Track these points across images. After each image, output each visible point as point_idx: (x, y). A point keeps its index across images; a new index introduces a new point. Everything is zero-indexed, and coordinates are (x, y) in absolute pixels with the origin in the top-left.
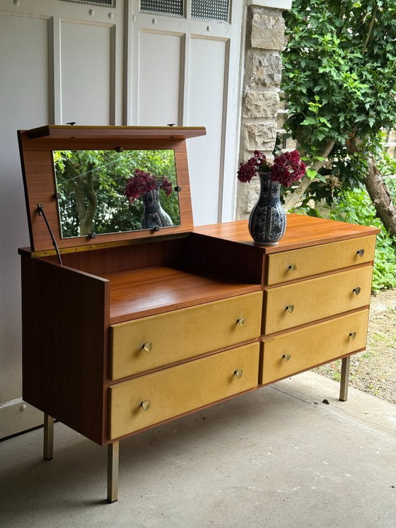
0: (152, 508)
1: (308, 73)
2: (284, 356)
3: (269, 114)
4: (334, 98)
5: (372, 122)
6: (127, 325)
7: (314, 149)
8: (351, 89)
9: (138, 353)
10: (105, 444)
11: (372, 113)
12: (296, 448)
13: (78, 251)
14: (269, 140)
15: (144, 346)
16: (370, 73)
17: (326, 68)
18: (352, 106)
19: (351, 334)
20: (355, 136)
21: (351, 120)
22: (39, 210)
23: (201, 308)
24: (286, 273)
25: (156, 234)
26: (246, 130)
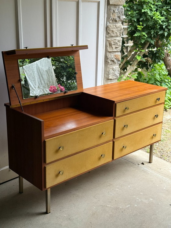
0: (65, 216)
1: (137, 12)
2: (124, 147)
3: (118, 34)
4: (149, 23)
5: (166, 34)
6: (52, 139)
7: (140, 46)
8: (157, 19)
9: (57, 151)
10: (44, 190)
11: (166, 30)
12: (129, 186)
13: (31, 104)
14: (118, 46)
15: (60, 148)
16: (165, 11)
17: (145, 10)
18: (157, 26)
19: (154, 135)
20: (159, 40)
21: (157, 33)
22: (13, 87)
23: (86, 129)
24: (124, 111)
25: (66, 94)
26: (108, 42)
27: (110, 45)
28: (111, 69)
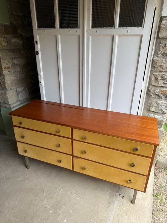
26: (153, 76)
27: (156, 79)
28: (154, 102)
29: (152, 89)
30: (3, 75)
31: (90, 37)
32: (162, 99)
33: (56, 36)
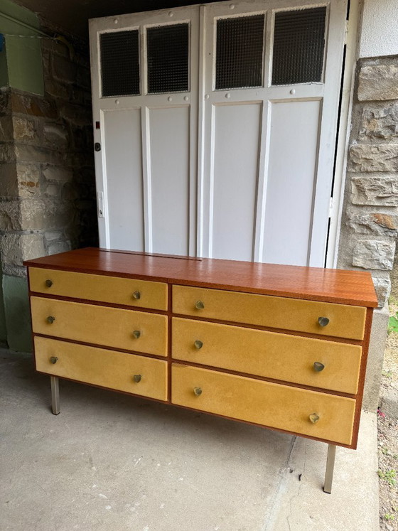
3: (389, 167)
26: (352, 184)
27: (361, 190)
28: (360, 243)
29: (353, 213)
30: (18, 199)
31: (213, 108)
32: (377, 235)
33: (140, 110)
